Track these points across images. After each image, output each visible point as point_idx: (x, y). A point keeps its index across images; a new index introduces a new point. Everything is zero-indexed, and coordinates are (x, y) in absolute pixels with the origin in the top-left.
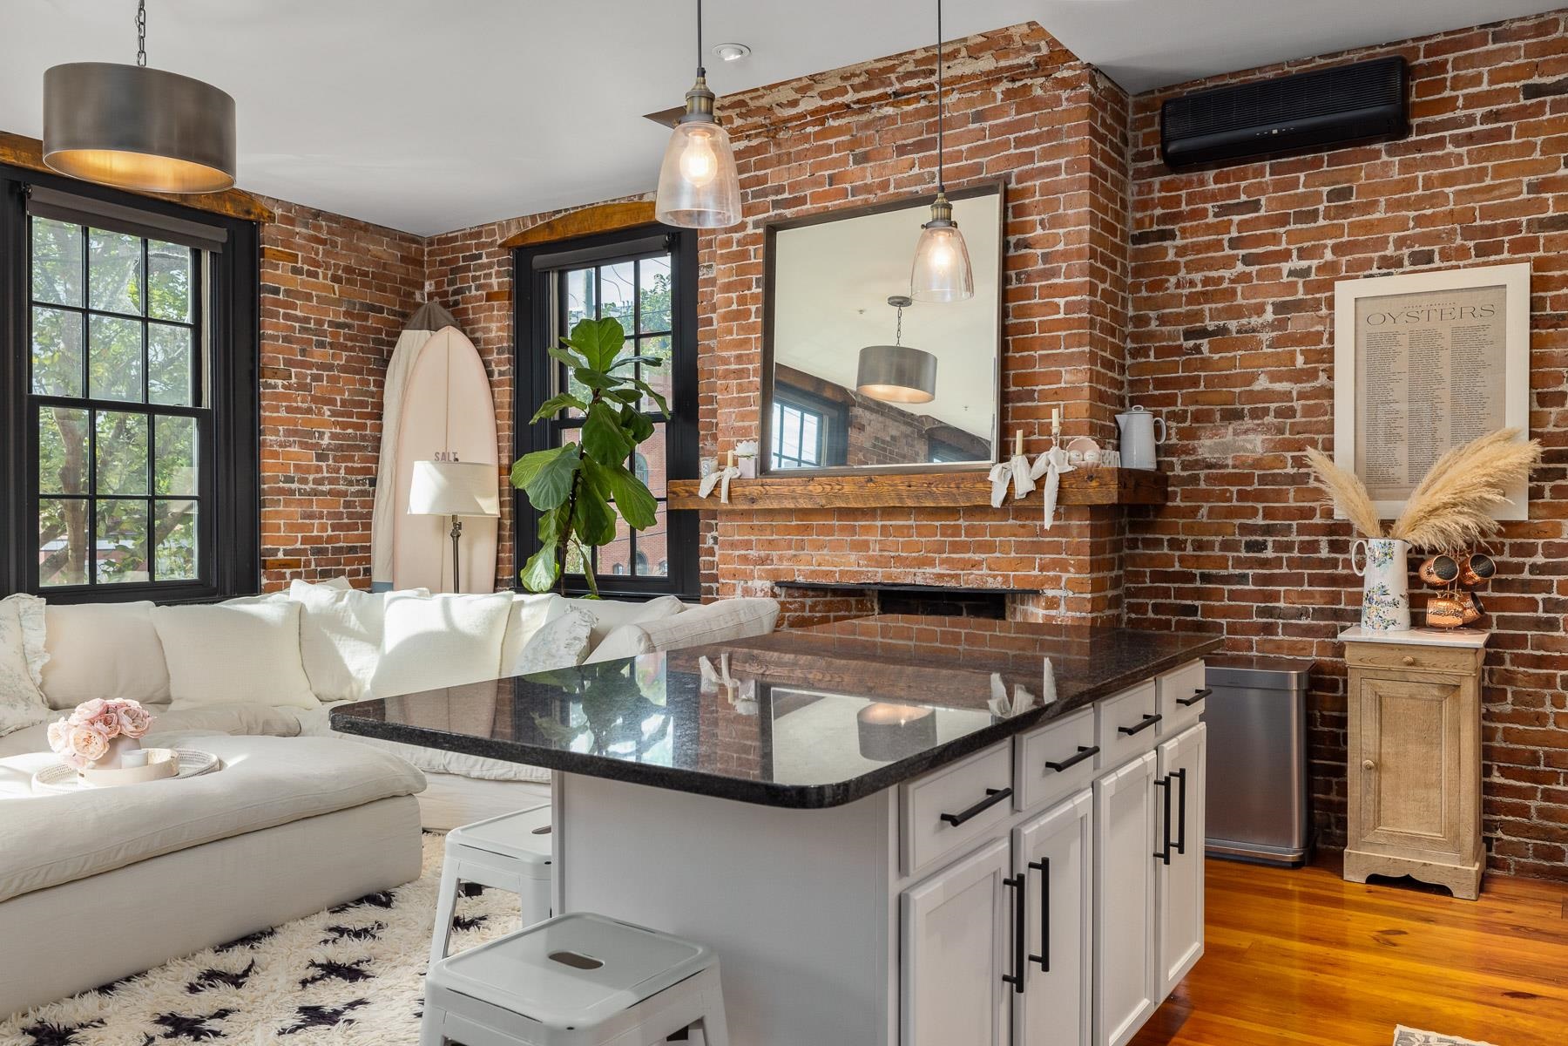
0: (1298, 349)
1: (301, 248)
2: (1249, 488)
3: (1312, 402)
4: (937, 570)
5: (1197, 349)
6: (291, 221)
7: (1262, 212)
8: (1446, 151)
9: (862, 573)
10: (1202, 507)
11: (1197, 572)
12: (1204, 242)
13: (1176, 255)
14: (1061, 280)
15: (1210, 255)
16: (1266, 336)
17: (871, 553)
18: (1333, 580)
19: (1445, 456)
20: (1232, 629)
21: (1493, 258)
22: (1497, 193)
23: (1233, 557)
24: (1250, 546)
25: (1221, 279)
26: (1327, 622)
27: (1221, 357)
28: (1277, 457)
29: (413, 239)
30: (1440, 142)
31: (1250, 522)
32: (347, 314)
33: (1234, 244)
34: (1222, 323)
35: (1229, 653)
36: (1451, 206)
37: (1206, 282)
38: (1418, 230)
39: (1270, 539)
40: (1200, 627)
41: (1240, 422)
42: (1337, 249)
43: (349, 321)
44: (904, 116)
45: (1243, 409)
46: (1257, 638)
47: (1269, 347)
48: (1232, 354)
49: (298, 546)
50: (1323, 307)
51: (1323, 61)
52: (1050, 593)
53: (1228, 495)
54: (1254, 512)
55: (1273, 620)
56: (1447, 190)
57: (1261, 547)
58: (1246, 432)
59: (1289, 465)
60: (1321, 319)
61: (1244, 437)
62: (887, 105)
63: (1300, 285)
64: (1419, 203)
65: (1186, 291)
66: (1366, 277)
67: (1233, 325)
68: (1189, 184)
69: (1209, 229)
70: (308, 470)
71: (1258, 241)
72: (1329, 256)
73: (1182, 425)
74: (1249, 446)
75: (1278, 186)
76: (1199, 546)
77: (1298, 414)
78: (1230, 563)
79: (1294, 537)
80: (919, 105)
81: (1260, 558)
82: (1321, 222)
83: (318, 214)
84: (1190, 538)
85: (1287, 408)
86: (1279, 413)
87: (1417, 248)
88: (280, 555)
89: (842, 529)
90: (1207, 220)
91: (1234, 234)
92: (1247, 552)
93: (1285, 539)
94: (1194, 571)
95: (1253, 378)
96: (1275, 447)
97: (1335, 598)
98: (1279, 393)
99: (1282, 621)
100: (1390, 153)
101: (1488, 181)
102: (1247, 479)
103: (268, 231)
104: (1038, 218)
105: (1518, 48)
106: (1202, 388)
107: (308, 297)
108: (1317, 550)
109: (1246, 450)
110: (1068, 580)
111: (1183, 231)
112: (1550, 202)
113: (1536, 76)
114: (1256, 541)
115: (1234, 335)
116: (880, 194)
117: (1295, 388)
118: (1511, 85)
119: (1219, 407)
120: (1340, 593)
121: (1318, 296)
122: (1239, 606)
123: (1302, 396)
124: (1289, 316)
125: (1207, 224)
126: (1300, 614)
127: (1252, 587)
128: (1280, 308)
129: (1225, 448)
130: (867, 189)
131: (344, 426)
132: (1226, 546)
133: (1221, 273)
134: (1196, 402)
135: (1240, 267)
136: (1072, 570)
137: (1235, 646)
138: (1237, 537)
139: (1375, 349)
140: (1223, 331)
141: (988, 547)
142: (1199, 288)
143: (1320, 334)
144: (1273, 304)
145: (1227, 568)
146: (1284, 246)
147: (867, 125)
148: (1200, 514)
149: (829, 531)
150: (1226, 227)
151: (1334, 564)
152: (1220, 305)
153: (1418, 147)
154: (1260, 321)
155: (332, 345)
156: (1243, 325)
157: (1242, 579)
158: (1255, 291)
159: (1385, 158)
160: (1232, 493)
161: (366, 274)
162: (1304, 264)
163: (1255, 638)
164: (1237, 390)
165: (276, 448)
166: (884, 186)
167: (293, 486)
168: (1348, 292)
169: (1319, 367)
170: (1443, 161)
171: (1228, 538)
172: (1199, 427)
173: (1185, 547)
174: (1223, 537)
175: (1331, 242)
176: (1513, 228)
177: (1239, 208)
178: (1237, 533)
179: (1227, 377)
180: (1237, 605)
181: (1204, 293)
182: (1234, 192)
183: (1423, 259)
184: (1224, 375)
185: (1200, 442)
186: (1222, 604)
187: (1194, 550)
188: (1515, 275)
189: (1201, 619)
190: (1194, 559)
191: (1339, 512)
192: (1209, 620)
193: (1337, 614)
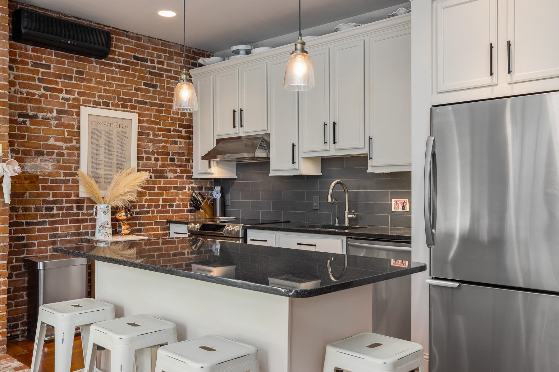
0: (66, 130)
2: (46, 185)
3: (70, 151)
5: (24, 122)
7: (51, 71)
8: (113, 69)
11: (24, 221)
12: (27, 76)
13: (14, 78)
15: (29, 82)
16: (53, 122)
18: (78, 221)
19: (116, 177)
20: (39, 245)
21: (125, 109)
22: (126, 88)
23: (40, 214)
24: (48, 209)
25: (34, 94)
26: (76, 238)
27: (35, 128)
28: (57, 172)
30: (111, 65)
31: (47, 199)
33: (40, 80)
34: (35, 113)
35: (38, 255)
36: (114, 88)
37: (28, 94)
38: (105, 94)
39: (55, 206)
40: (25, 245)
41: (43, 157)
42: (79, 93)
45: (44, 151)
46: (50, 247)
47: (54, 127)
48: (40, 127)
50: (75, 115)
51: (74, 19)
53: (38, 187)
54: (49, 195)
55: (56, 239)
56: (113, 82)
57: (51, 209)
58: (45, 161)
59: (62, 176)
60: (74, 119)
61: (44, 163)
63: (66, 104)
64: (104, 84)
65: (19, 96)
66: (89, 106)
67: (40, 115)
68: (20, 48)
69: (29, 71)
71: (50, 82)
72: (76, 96)
73: (18, 156)
74: (47, 167)
75: (58, 62)
76: (25, 210)
77: (65, 156)
78: (39, 217)
79: (64, 205)
81: (51, 214)
82: (73, 82)
84: (21, 206)
85: (61, 152)
86: (58, 154)
87: (104, 100)
90: (28, 67)
91: (40, 76)
92: (46, 211)
93: (61, 205)
94: (22, 221)
95: (48, 139)
96: (57, 168)
97: (79, 228)
98: (58, 146)
99: (60, 239)
100: (97, 63)
101: (124, 83)
102: (45, 181)
105: (132, 42)
106: (26, 140)
108: (72, 210)
109: (45, 169)
111: (18, 69)
112: (140, 95)
113: (137, 54)
114: (50, 207)
115: (40, 119)
117: (64, 145)
118: (130, 53)
119: (34, 149)
120: (80, 225)
121: (73, 110)
122: (43, 234)
123: (67, 148)
124: (62, 116)
125: (28, 68)
126: (66, 235)
127: (48, 226)
128: (59, 112)
129: (37, 167)
132: (37, 209)
133: (34, 91)
134: (24, 146)
135: (42, 91)
137: (41, 252)
138: (42, 205)
139: (95, 134)
140: (35, 117)
142: (25, 96)
143: (73, 125)
144: (56, 109)
145: (37, 219)
146: (60, 87)
148: (25, 196)
150: (37, 73)
151: (78, 214)
152: (35, 105)
153: (105, 64)
154: (51, 115)
156: (44, 116)
157: (44, 223)
158: (49, 103)
159: (94, 64)
162: (68, 96)
163: (49, 247)
164: (42, 143)
168: (85, 111)
169: (74, 138)
170: (112, 72)
171: (38, 206)
172: (25, 157)
173: (19, 211)
174: (36, 205)
175: (77, 90)
176: (131, 101)
177: (42, 66)
178: (41, 203)
179: (37, 137)
180: (42, 234)
181: (27, 98)
182: (40, 58)
183: (106, 104)
184: (36, 135)
185: (26, 164)
186: (35, 234)
187: (23, 212)
188: (134, 117)
189: (26, 242)
190: (23, 215)
191: (83, 194)
192: (30, 242)
193: (79, 234)
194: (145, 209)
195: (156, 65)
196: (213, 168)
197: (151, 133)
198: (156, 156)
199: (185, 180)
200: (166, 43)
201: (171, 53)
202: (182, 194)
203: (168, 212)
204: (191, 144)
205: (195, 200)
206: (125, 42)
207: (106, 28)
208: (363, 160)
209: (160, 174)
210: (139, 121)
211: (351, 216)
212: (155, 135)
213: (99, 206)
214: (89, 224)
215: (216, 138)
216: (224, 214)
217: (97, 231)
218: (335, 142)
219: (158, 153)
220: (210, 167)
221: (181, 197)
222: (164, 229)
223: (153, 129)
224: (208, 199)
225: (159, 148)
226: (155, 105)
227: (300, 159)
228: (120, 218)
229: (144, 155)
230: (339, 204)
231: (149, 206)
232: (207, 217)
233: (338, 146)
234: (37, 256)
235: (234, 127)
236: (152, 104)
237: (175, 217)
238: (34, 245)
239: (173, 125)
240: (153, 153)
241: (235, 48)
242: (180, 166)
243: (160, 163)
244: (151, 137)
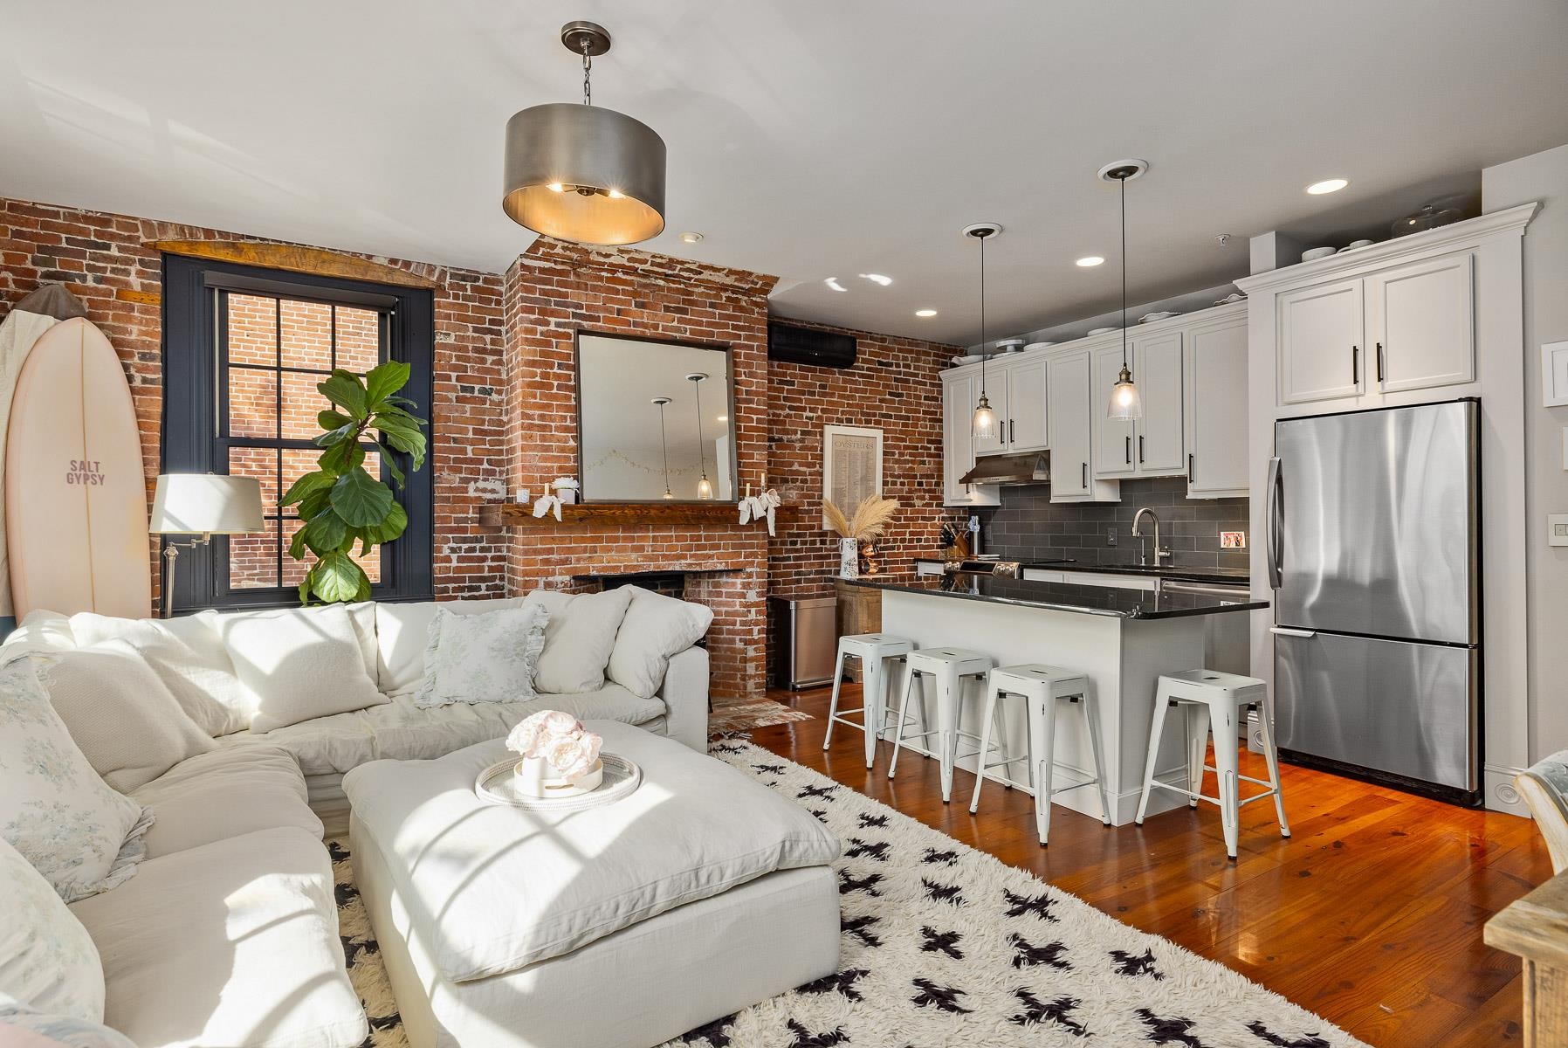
0: (810, 453)
3: (814, 477)
4: (688, 561)
5: (771, 447)
7: (796, 387)
8: (856, 378)
9: (639, 566)
12: (773, 395)
14: (755, 406)
16: (798, 445)
17: (645, 553)
18: (821, 557)
19: (862, 506)
21: (870, 425)
22: (870, 400)
24: (793, 543)
25: (780, 415)
26: (820, 576)
27: (780, 453)
28: (802, 501)
30: (853, 374)
31: (792, 531)
33: (786, 399)
34: (781, 436)
36: (857, 401)
38: (847, 409)
39: (800, 540)
41: (788, 484)
42: (822, 410)
44: (670, 289)
45: (792, 478)
47: (799, 450)
48: (787, 452)
50: (818, 435)
52: (748, 570)
54: (793, 527)
55: (800, 577)
56: (857, 394)
57: (796, 543)
58: (790, 489)
59: (806, 505)
60: (817, 441)
62: (660, 279)
63: (810, 424)
64: (848, 397)
65: (766, 418)
66: (832, 425)
67: (785, 437)
71: (794, 400)
72: (819, 413)
74: (791, 496)
75: (802, 377)
77: (809, 482)
78: (784, 551)
79: (808, 539)
80: (679, 286)
82: (817, 397)
85: (805, 479)
86: (802, 481)
87: (847, 416)
89: (625, 539)
90: (774, 385)
91: (785, 394)
93: (805, 539)
95: (792, 464)
96: (801, 497)
97: (822, 565)
98: (802, 472)
99: (804, 577)
100: (840, 373)
101: (868, 395)
104: (743, 370)
105: (876, 345)
108: (816, 544)
110: (758, 562)
112: (885, 407)
113: (881, 358)
114: (794, 541)
115: (788, 442)
116: (652, 331)
117: (808, 470)
118: (874, 358)
120: (826, 562)
121: (816, 430)
122: (788, 571)
123: (810, 474)
124: (806, 437)
125: (774, 387)
126: (810, 573)
127: (793, 562)
128: (803, 433)
130: (644, 325)
132: (782, 543)
133: (780, 411)
136: (760, 557)
137: (787, 591)
138: (787, 539)
139: (838, 457)
140: (781, 440)
141: (717, 547)
143: (817, 447)
144: (800, 430)
145: (782, 554)
146: (803, 405)
147: (645, 286)
149: (616, 540)
150: (782, 391)
151: (821, 549)
152: (781, 427)
153: (848, 374)
154: (795, 437)
156: (789, 438)
157: (788, 559)
158: (793, 423)
159: (838, 375)
162: (811, 414)
163: (798, 586)
164: (786, 469)
166: (656, 327)
168: (830, 430)
169: (818, 462)
170: (855, 382)
174: (781, 539)
175: (820, 407)
176: (875, 415)
177: (787, 383)
178: (786, 537)
181: (774, 420)
182: (785, 375)
183: (850, 421)
184: (781, 461)
188: (878, 434)
191: (827, 526)
193: (823, 572)
194: (890, 544)
195: (902, 369)
196: (971, 493)
197: (897, 452)
198: (902, 480)
199: (934, 508)
200: (913, 342)
201: (918, 353)
202: (932, 526)
203: (915, 547)
204: (941, 463)
205: (946, 533)
206: (869, 346)
207: (849, 332)
208: (1181, 483)
209: (906, 502)
210: (885, 439)
211: (1163, 554)
212: (901, 454)
213: (845, 540)
214: (832, 560)
215: (975, 456)
216: (983, 550)
217: (842, 569)
218: (1141, 461)
219: (904, 476)
220: (968, 492)
221: (929, 529)
222: (911, 569)
223: (898, 447)
224: (963, 532)
225: (905, 469)
226: (901, 417)
227: (1093, 481)
228: (867, 554)
229: (889, 479)
230: (1146, 539)
231: (895, 541)
232: (962, 554)
233: (1146, 465)
235: (1002, 442)
236: (897, 417)
237: (923, 553)
238: (779, 583)
239: (921, 441)
240: (899, 476)
241: (1002, 343)
242: (929, 491)
243: (906, 488)
244: (896, 457)
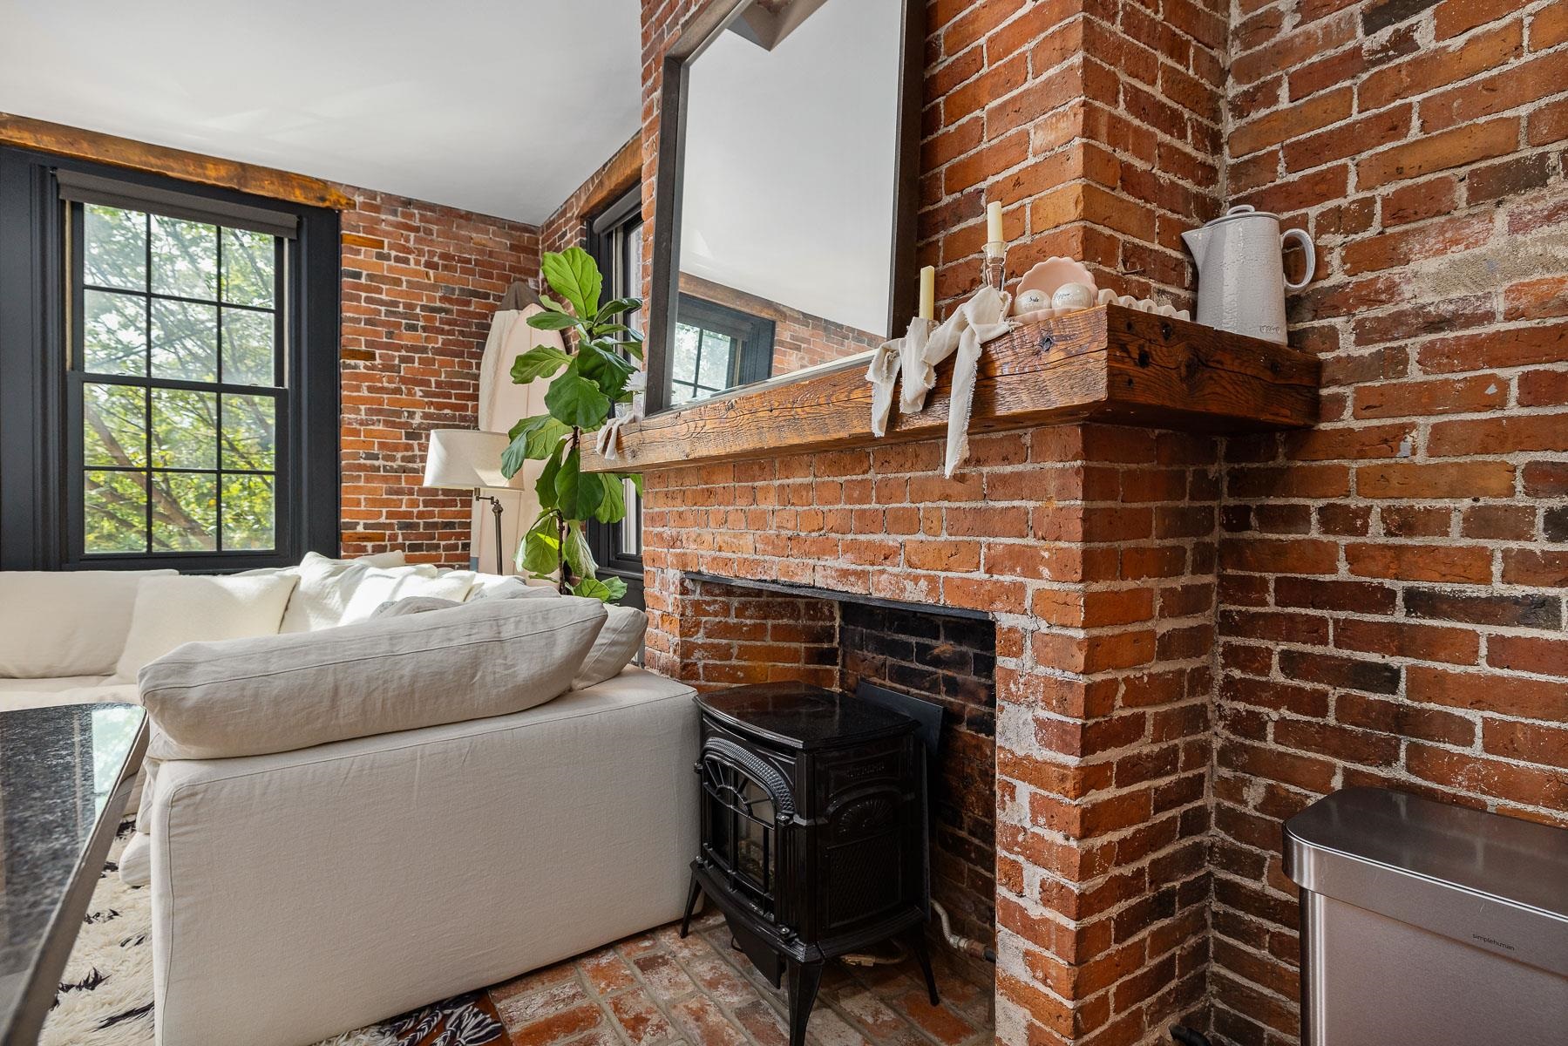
1: (387, 234)
2: (1561, 367)
4: (841, 563)
5: (1403, 42)
6: (377, 209)
10: (1413, 426)
11: (1399, 586)
17: (768, 531)
20: (1502, 740)
23: (1506, 554)
27: (1472, 40)
29: (526, 229)
32: (443, 299)
40: (1402, 720)
41: (1534, 193)
43: (446, 306)
49: (383, 520)
52: (1005, 620)
53: (1492, 390)
58: (1551, 216)
61: (1546, 230)
70: (396, 448)
73: (1360, 236)
76: (1404, 523)
83: (408, 203)
84: (1378, 505)
88: (360, 529)
92: (1552, 539)
94: (1388, 583)
102: (1556, 342)
103: (347, 217)
106: (1414, 135)
107: (398, 282)
109: (1553, 265)
119: (1465, 170)
122: (1524, 681)
129: (1485, 271)
131: (440, 406)
132: (1480, 523)
134: (1400, 173)
136: (1046, 572)
137: (1509, 785)
138: (1521, 500)
145: (1486, 579)
148: (1405, 447)
155: (425, 329)
157: (1538, 610)
160: (1504, 385)
161: (468, 261)
164: (1524, 111)
165: (355, 426)
167: (380, 463)
171: (1491, 502)
172: (1406, 232)
173: (1365, 526)
174: (1476, 500)
178: (1519, 488)
179: (1490, 86)
180: (1519, 680)
184: (1478, 82)
185: (1409, 269)
186: (1471, 669)
187: (1389, 533)
189: (1408, 702)
190: (1390, 554)
192: (1432, 706)
234: (1481, 807)
238: (1458, 730)
